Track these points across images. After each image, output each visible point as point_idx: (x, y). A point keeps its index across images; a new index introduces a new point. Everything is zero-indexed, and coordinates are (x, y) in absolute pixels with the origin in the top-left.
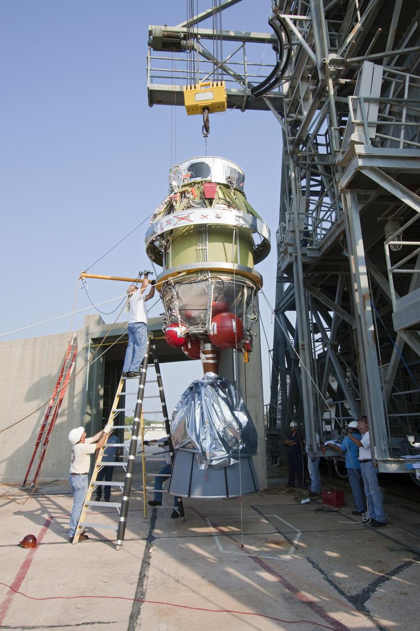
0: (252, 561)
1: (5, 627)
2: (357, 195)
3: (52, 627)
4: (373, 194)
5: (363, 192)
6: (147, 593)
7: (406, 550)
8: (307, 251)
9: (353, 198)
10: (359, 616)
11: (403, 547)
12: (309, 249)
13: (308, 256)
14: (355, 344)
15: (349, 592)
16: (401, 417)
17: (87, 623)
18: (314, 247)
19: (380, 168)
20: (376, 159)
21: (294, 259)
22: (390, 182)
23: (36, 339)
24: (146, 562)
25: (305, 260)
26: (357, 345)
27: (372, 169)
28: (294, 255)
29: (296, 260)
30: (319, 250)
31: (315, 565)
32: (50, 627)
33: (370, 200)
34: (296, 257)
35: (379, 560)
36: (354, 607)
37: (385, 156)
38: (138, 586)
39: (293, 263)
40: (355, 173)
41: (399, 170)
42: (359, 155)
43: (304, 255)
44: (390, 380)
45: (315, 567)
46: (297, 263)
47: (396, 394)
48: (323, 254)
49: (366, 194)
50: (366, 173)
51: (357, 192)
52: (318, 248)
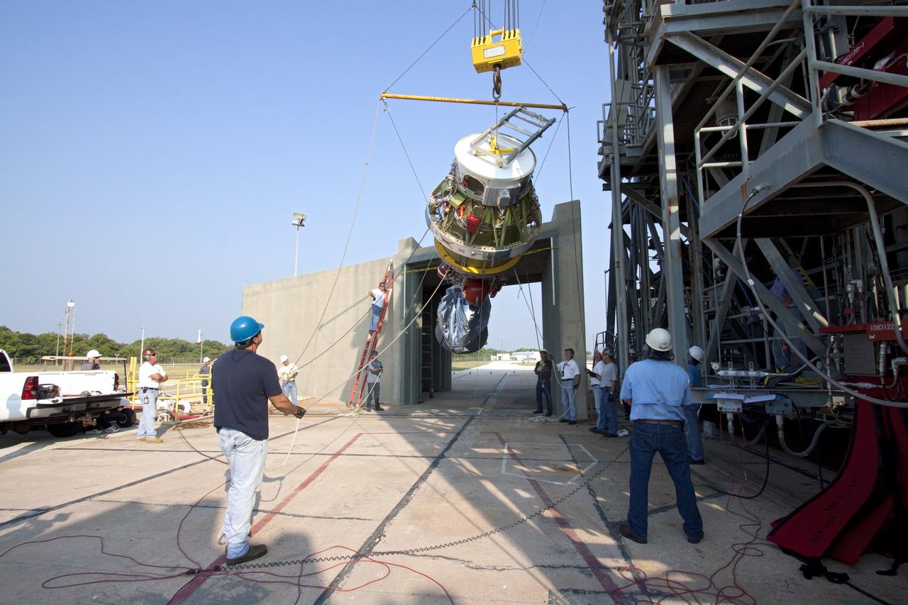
0: (529, 483)
1: (282, 514)
2: (670, 72)
3: (318, 517)
4: (693, 68)
5: (679, 67)
6: (411, 502)
7: (707, 486)
8: (627, 150)
9: (664, 76)
10: (595, 535)
11: (706, 483)
12: (629, 147)
13: (627, 155)
14: (690, 259)
15: (612, 518)
16: (746, 344)
17: (347, 518)
18: (636, 144)
19: (694, 32)
20: (691, 21)
21: (611, 161)
22: (707, 49)
23: (357, 266)
24: (423, 478)
25: (625, 162)
26: (693, 260)
27: (683, 35)
28: (611, 156)
29: (613, 163)
30: (642, 146)
31: (592, 492)
32: (316, 517)
33: (692, 76)
34: (613, 158)
35: (668, 493)
36: (608, 531)
37: (702, 15)
38: (407, 494)
39: (610, 165)
40: (661, 43)
41: (721, 31)
42: (666, 19)
43: (622, 155)
44: (724, 302)
45: (590, 494)
46: (614, 166)
47: (732, 317)
48: (646, 151)
49: (684, 69)
50: (674, 41)
51: (670, 67)
52: (640, 145)
